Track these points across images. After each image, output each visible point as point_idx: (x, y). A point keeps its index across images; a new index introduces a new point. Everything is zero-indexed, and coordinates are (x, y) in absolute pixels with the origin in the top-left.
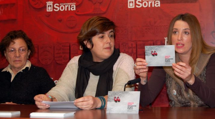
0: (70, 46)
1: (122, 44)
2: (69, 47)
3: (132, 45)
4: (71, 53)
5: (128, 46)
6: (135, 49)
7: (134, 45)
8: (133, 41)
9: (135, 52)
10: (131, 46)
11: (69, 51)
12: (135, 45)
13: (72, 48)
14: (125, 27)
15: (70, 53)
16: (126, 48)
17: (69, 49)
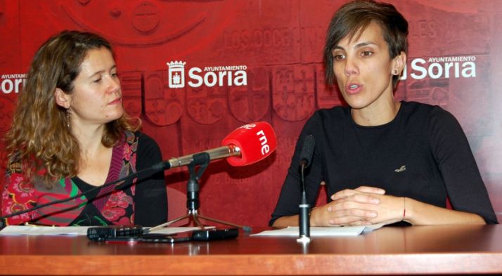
0: (142, 80)
1: (278, 72)
2: (140, 83)
3: (303, 73)
4: (147, 97)
5: (293, 77)
6: (313, 85)
7: (309, 75)
8: (306, 64)
9: (313, 91)
10: (301, 78)
11: (140, 91)
12: (312, 75)
13: (147, 84)
14: (287, 28)
15: (143, 98)
16: (288, 81)
17: (140, 87)
